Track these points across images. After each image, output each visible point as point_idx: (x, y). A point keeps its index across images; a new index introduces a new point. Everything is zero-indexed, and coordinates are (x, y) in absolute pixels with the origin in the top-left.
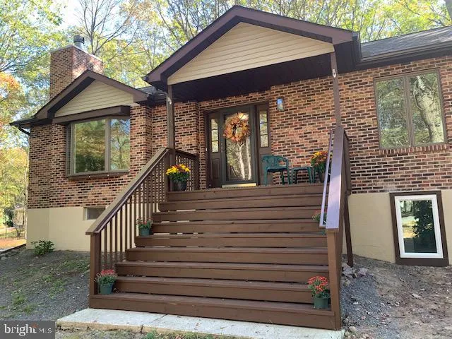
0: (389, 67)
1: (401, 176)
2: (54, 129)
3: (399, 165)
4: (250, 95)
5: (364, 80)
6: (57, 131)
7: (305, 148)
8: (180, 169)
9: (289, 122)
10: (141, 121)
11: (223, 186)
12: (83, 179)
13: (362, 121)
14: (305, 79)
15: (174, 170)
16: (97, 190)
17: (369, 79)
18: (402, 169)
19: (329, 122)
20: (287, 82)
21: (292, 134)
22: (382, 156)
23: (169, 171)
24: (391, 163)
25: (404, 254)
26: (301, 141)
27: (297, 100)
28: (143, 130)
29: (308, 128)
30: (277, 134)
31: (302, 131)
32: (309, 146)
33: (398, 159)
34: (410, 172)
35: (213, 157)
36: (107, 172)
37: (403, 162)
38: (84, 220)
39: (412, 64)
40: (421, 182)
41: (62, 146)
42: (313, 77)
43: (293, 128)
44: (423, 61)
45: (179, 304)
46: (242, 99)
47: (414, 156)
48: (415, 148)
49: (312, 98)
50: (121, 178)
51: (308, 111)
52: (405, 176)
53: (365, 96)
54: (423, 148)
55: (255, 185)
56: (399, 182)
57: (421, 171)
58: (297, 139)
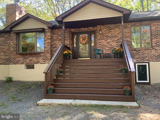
0: (136, 23)
1: (138, 57)
2: (12, 35)
3: (137, 54)
4: (89, 28)
5: (128, 26)
6: (13, 36)
7: (108, 47)
8: (68, 52)
9: (103, 38)
10: (49, 34)
11: (78, 59)
12: (24, 54)
13: (127, 39)
14: (109, 24)
15: (66, 52)
16: (30, 58)
17: (130, 26)
18: (138, 55)
19: (116, 39)
20: (103, 25)
21: (104, 42)
22: (133, 51)
23: (64, 53)
24: (135, 53)
25: (138, 81)
26: (106, 45)
27: (106, 31)
28: (50, 37)
29: (109, 40)
30: (98, 42)
31: (107, 41)
32: (109, 46)
33: (137, 52)
34: (141, 56)
35: (74, 48)
36: (35, 52)
37: (139, 53)
38: (25, 69)
39: (143, 22)
40: (144, 59)
41: (15, 41)
42: (111, 24)
43: (104, 40)
44: (146, 22)
45: (80, 96)
46: (86, 29)
47: (142, 51)
48: (142, 49)
49: (111, 31)
50: (40, 54)
51: (109, 35)
52: (139, 57)
53: (128, 31)
54: (145, 49)
55: (89, 58)
56: (137, 59)
57: (144, 56)
58: (105, 44)
